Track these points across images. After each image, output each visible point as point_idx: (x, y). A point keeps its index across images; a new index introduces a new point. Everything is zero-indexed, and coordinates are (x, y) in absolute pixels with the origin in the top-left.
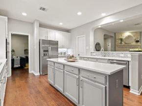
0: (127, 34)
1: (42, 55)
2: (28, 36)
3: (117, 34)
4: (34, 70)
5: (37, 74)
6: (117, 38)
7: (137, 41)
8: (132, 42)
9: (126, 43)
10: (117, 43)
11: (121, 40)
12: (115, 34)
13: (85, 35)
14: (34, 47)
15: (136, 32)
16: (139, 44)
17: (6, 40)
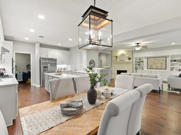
0: (121, 52)
1: (42, 70)
2: (30, 55)
3: (113, 52)
4: (35, 83)
5: (38, 86)
6: (113, 55)
7: (130, 59)
8: (126, 60)
9: (120, 60)
10: (113, 60)
11: (116, 57)
12: (112, 51)
13: (80, 54)
14: (35, 64)
15: (129, 51)
16: (131, 61)
17: (12, 59)
